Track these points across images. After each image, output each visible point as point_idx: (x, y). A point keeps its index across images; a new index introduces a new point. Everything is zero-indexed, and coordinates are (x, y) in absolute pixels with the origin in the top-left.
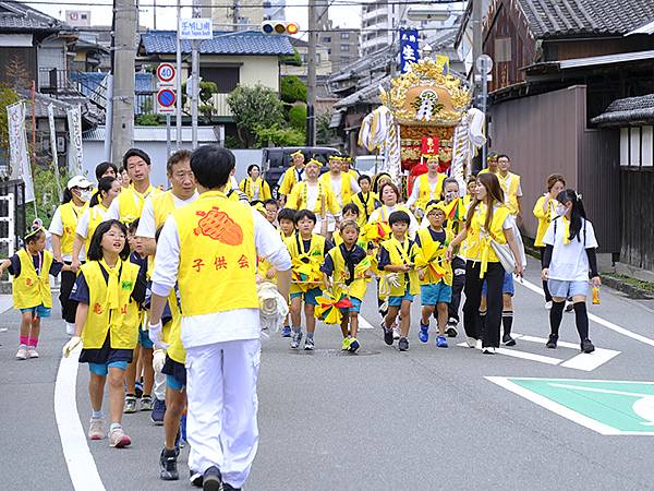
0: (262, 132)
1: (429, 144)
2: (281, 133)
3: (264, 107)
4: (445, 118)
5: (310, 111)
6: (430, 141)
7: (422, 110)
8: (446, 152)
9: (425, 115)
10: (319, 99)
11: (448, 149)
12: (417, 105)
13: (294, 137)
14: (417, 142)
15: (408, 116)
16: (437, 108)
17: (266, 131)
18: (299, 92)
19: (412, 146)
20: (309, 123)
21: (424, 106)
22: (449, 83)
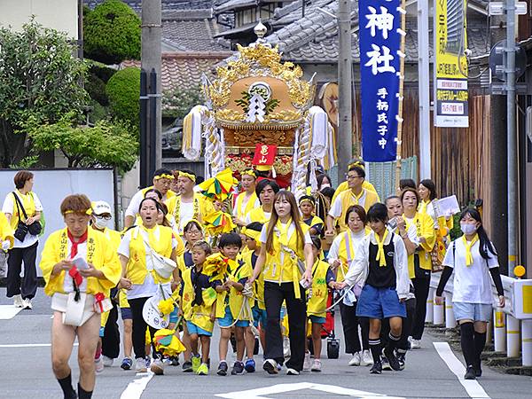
0: (40, 131)
1: (262, 152)
2: (83, 133)
3: (44, 73)
4: (281, 119)
5: (149, 82)
6: (264, 149)
7: (252, 111)
8: (285, 162)
9: (256, 115)
10: (170, 53)
11: (286, 158)
12: (244, 102)
13: (112, 141)
14: (247, 150)
15: (232, 116)
16: (270, 106)
17: (48, 130)
18: (129, 39)
19: (241, 155)
20: (147, 108)
21: (253, 104)
22: (287, 73)
